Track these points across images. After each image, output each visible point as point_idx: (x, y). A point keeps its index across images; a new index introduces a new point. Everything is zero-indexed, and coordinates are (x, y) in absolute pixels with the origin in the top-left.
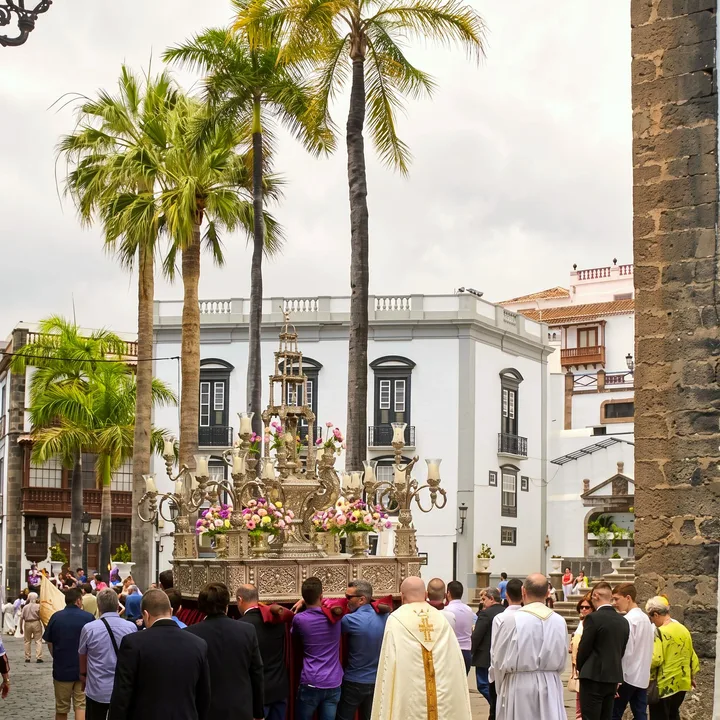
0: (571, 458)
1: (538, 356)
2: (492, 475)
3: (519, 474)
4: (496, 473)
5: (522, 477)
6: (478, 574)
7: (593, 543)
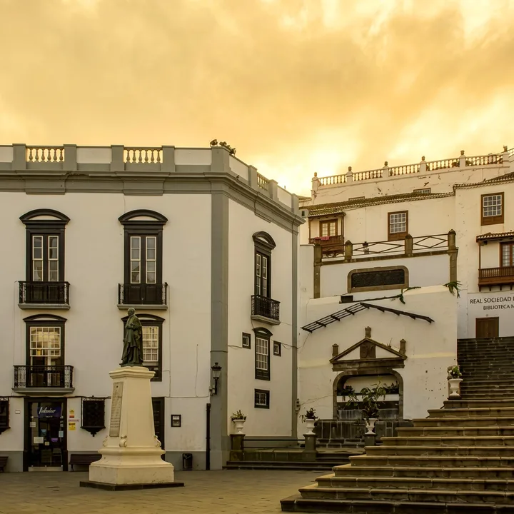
0: (321, 324)
1: (289, 225)
2: (246, 337)
3: (272, 339)
4: (249, 336)
5: (275, 342)
6: (232, 436)
7: (342, 405)
